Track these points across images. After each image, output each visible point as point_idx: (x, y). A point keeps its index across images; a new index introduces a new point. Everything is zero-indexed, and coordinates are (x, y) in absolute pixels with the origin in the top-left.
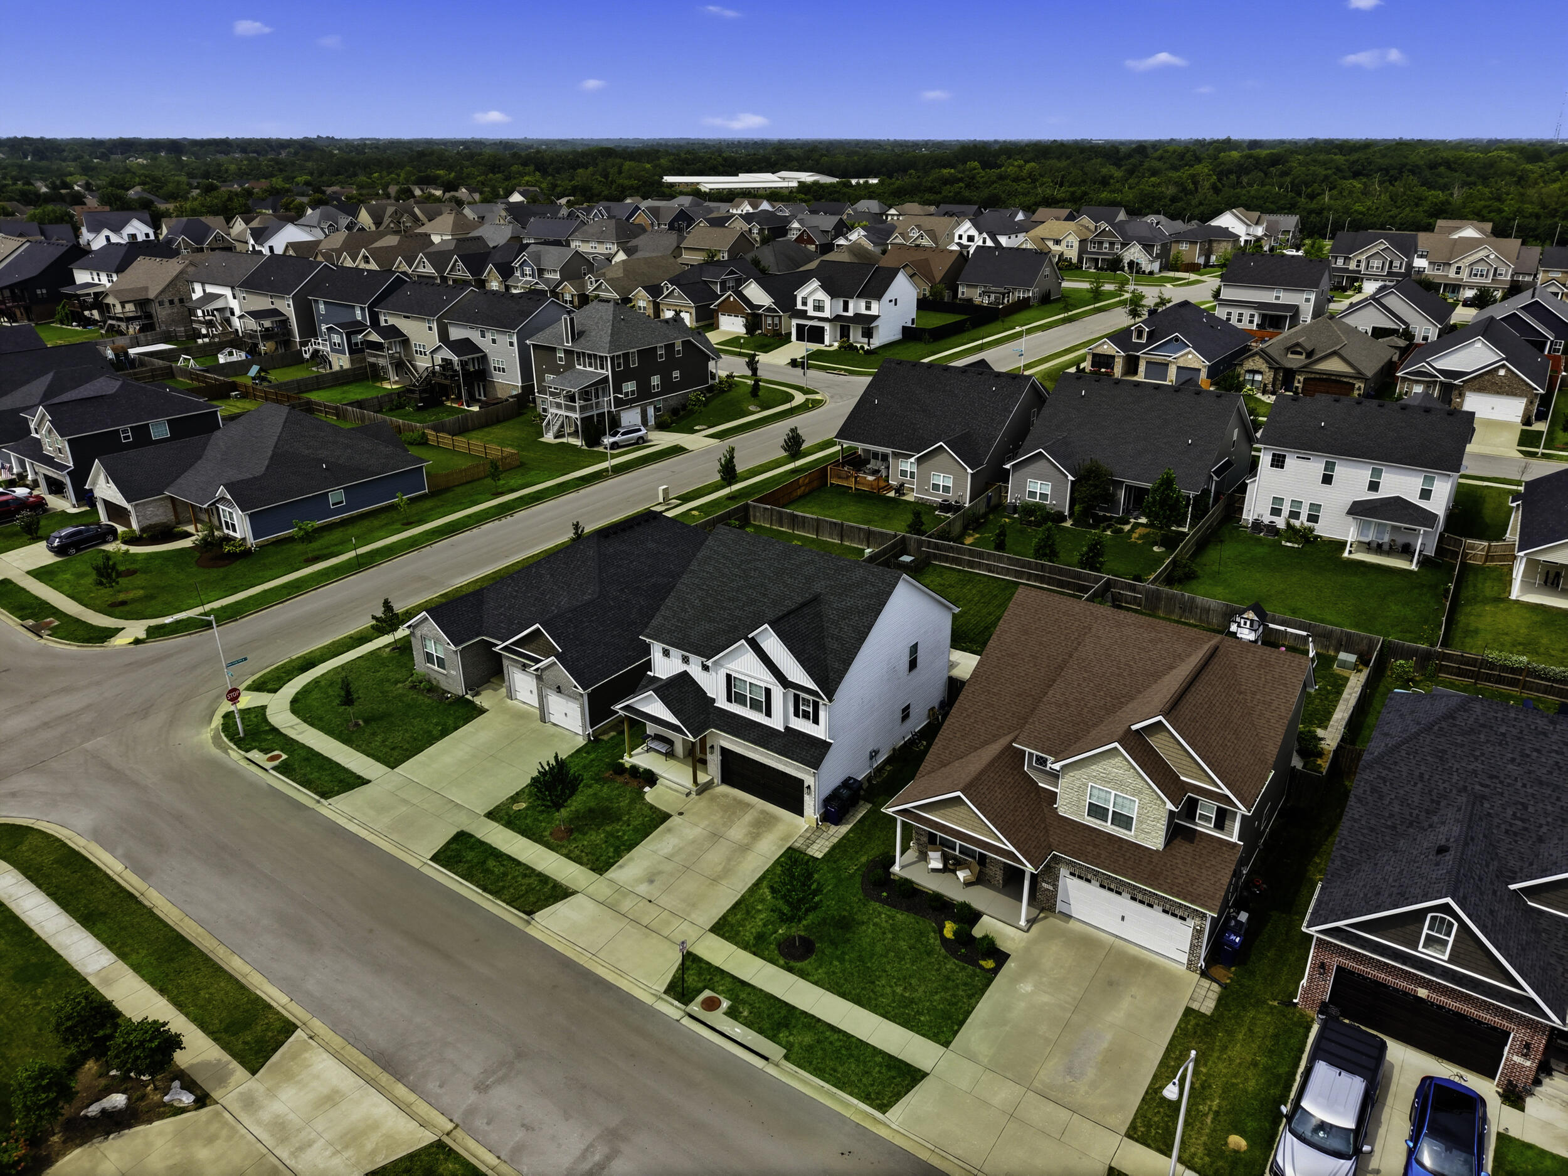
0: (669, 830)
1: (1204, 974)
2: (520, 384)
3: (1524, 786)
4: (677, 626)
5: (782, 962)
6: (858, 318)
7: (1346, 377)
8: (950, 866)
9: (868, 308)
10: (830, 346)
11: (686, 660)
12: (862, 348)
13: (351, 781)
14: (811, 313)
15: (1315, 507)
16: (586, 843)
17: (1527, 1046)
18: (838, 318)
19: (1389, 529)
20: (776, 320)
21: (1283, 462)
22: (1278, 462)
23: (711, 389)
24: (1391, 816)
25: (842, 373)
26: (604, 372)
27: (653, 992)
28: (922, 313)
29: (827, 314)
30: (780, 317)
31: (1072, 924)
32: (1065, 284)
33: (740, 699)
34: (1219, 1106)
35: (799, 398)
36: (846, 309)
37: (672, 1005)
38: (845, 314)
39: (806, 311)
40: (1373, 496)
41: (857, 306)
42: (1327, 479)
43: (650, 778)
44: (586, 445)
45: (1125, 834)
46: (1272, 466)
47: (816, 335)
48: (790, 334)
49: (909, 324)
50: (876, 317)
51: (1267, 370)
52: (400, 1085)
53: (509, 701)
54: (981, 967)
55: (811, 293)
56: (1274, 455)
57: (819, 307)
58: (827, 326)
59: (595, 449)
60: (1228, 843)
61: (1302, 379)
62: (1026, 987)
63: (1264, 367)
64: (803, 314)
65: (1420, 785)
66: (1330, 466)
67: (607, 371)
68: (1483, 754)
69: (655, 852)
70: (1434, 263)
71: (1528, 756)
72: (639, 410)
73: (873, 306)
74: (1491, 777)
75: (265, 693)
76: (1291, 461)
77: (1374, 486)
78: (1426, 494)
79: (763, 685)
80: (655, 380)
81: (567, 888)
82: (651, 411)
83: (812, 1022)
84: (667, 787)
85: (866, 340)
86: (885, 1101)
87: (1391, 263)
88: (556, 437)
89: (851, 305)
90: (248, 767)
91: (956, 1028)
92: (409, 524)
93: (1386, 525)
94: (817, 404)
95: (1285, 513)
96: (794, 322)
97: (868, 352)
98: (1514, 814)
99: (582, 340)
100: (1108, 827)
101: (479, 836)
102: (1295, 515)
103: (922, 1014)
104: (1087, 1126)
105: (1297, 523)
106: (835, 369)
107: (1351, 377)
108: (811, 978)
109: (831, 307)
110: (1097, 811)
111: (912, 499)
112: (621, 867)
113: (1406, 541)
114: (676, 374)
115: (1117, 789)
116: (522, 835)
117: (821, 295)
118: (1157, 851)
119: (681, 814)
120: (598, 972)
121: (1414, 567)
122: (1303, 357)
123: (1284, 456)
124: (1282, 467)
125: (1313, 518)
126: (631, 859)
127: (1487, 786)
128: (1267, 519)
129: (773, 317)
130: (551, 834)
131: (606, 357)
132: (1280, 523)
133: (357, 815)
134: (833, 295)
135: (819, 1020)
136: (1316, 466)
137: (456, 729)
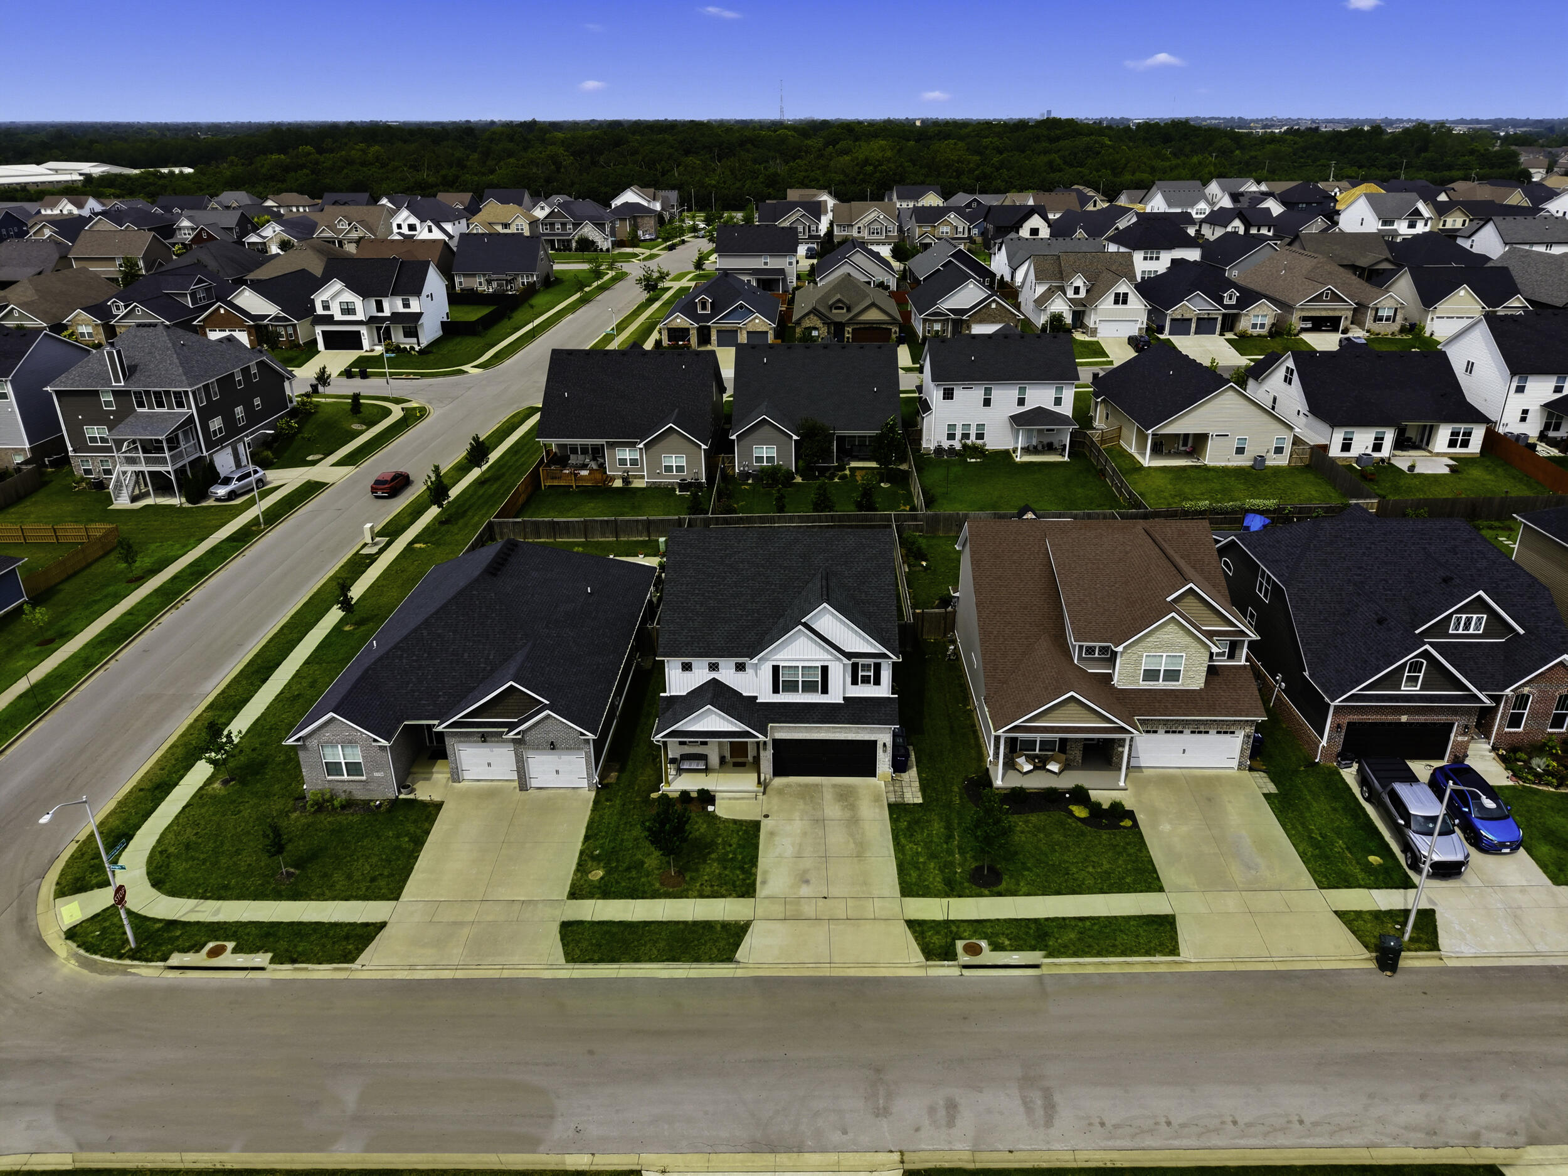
0: (772, 834)
1: (1251, 769)
2: (27, 446)
3: (1378, 568)
4: (692, 637)
5: (987, 892)
6: (396, 317)
7: (884, 324)
8: (1040, 765)
9: (406, 305)
10: (372, 350)
11: (714, 667)
12: (412, 348)
13: (365, 934)
14: (338, 317)
15: (981, 426)
16: (706, 877)
17: (1466, 727)
18: (372, 320)
19: (1035, 433)
20: (290, 330)
21: (952, 394)
22: (948, 395)
23: (294, 413)
24: (1321, 612)
25: (412, 377)
26: (185, 410)
27: (916, 965)
28: (454, 308)
29: (360, 316)
30: (294, 326)
31: (1146, 772)
32: (556, 267)
33: (791, 687)
34: (1345, 843)
35: (397, 412)
36: (380, 308)
37: (943, 966)
38: (380, 314)
39: (332, 316)
40: (1022, 409)
41: (392, 305)
42: (987, 402)
43: (706, 797)
44: (189, 501)
45: (1174, 686)
46: (944, 399)
47: (351, 341)
48: (315, 341)
49: (445, 319)
50: (419, 315)
51: (821, 325)
52: (807, 1155)
53: (456, 784)
54: (1125, 827)
55: (333, 297)
56: (945, 389)
57: (348, 310)
58: (363, 330)
59: (204, 504)
60: (1240, 666)
61: (850, 330)
62: (1166, 827)
63: (819, 324)
64: (329, 320)
65: (1325, 587)
66: (988, 391)
67: (190, 407)
68: (1346, 555)
69: (780, 856)
70: (840, 226)
71: (1370, 548)
72: (229, 450)
73: (411, 303)
74: (1360, 568)
75: (97, 891)
76: (958, 393)
77: (1021, 402)
78: (1058, 401)
79: (819, 664)
80: (239, 411)
81: (737, 923)
82: (241, 448)
83: (1062, 923)
84: (730, 799)
85: (414, 340)
86: (1171, 948)
87: (809, 227)
88: (134, 499)
89: (386, 304)
90: (183, 976)
91: (1155, 876)
92: (49, 642)
93: (1033, 430)
94: (422, 413)
95: (958, 436)
96: (319, 330)
97: (421, 352)
98: (1384, 588)
99: (137, 375)
100: (1161, 684)
101: (589, 919)
102: (966, 436)
103: (1124, 878)
104: (1294, 894)
105: (969, 442)
106: (401, 374)
107: (888, 324)
108: (1021, 893)
109: (362, 309)
110: (1151, 675)
111: (644, 485)
112: (764, 882)
113: (1049, 440)
114: (257, 401)
115: (1167, 652)
116: (633, 898)
117: (349, 296)
118: (1201, 689)
119: (766, 816)
120: (852, 975)
121: (1066, 459)
122: (845, 310)
123: (953, 389)
124: (952, 398)
125: (980, 436)
126: (765, 872)
127: (1360, 575)
128: (946, 444)
129: (285, 327)
130: (662, 884)
131: (186, 393)
132: (957, 445)
133: (412, 961)
134: (364, 294)
135: (1064, 919)
136: (978, 393)
137: (428, 833)
